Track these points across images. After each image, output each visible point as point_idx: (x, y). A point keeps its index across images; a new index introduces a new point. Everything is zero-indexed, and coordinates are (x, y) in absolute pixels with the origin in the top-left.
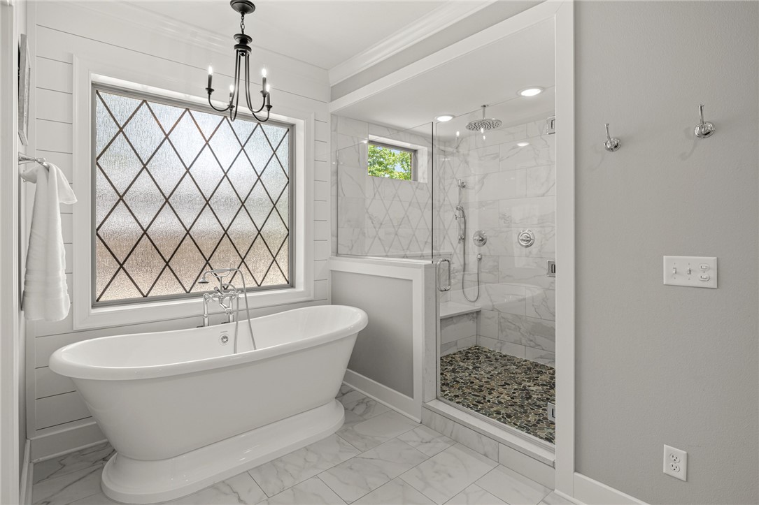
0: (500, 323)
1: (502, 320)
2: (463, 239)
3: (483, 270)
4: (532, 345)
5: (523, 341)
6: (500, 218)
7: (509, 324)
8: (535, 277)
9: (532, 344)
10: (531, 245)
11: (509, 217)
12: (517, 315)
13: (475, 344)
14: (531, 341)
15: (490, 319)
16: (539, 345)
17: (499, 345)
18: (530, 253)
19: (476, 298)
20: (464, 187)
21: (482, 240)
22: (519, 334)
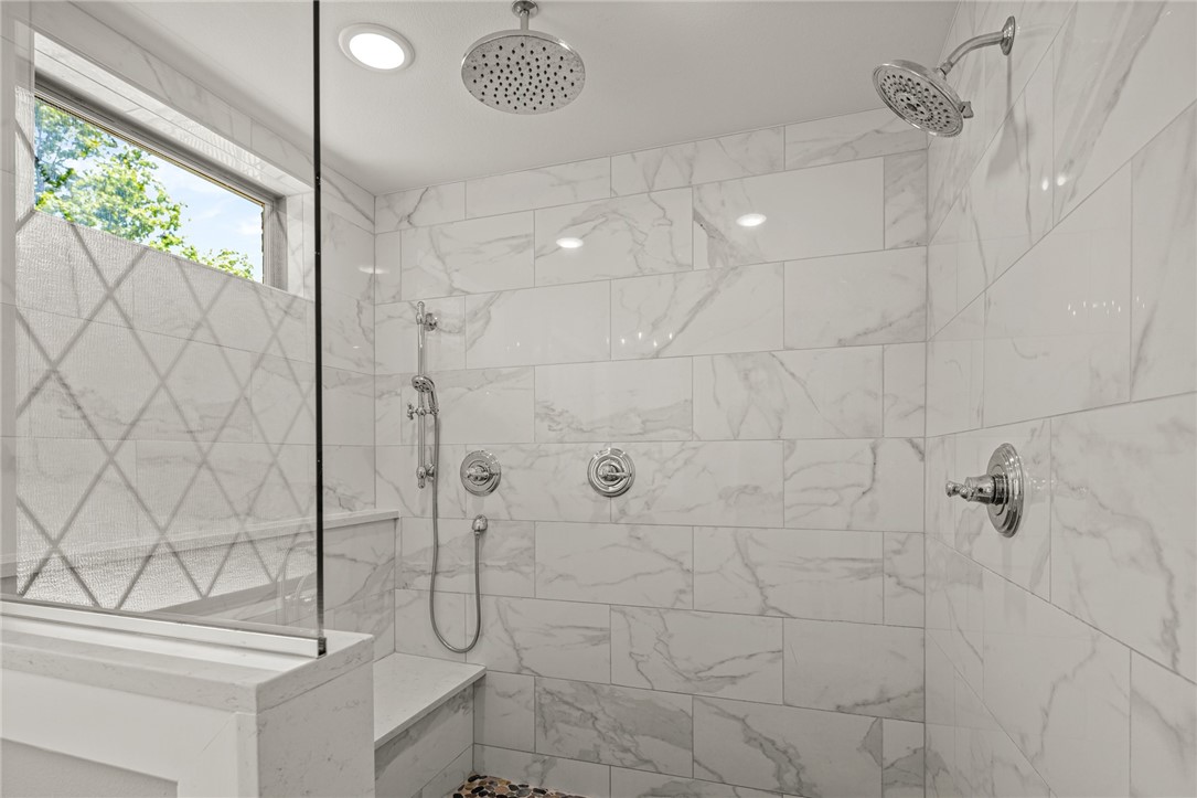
0: (539, 709)
1: (546, 700)
2: (430, 475)
3: (488, 563)
4: (627, 763)
5: (606, 755)
6: (537, 415)
7: (565, 708)
8: (635, 576)
9: (629, 759)
10: (625, 490)
11: (561, 414)
12: (586, 684)
13: (468, 772)
14: (627, 750)
15: (510, 697)
16: (647, 762)
17: (538, 767)
18: (623, 512)
19: (470, 641)
20: (432, 326)
21: (487, 479)
22: (595, 734)
